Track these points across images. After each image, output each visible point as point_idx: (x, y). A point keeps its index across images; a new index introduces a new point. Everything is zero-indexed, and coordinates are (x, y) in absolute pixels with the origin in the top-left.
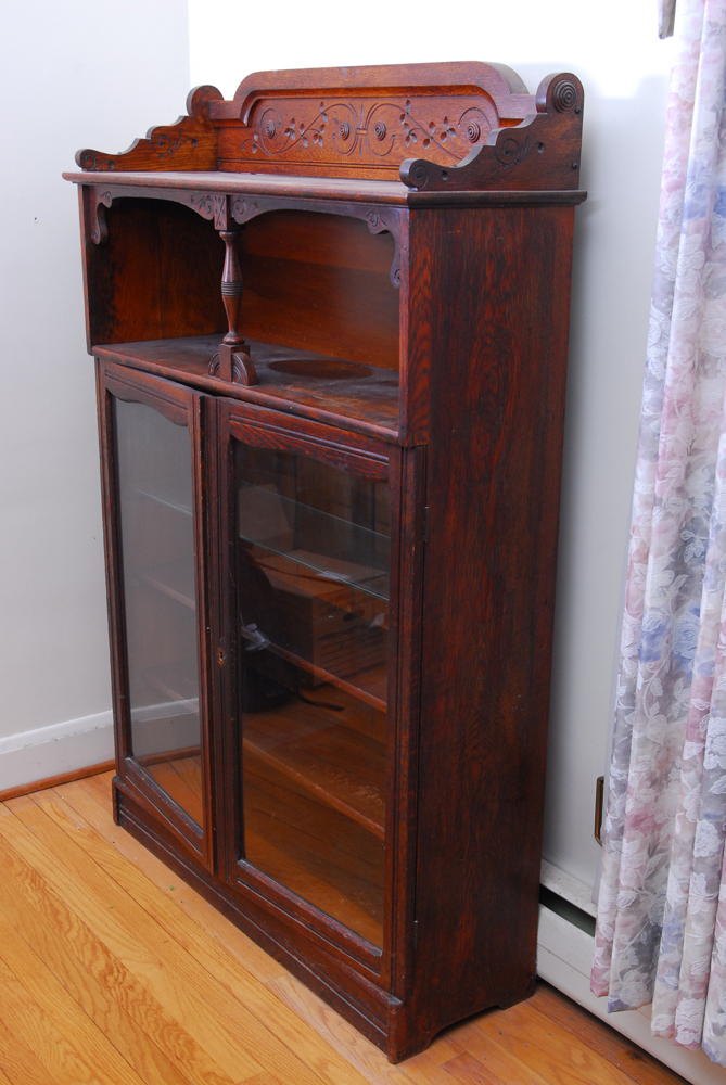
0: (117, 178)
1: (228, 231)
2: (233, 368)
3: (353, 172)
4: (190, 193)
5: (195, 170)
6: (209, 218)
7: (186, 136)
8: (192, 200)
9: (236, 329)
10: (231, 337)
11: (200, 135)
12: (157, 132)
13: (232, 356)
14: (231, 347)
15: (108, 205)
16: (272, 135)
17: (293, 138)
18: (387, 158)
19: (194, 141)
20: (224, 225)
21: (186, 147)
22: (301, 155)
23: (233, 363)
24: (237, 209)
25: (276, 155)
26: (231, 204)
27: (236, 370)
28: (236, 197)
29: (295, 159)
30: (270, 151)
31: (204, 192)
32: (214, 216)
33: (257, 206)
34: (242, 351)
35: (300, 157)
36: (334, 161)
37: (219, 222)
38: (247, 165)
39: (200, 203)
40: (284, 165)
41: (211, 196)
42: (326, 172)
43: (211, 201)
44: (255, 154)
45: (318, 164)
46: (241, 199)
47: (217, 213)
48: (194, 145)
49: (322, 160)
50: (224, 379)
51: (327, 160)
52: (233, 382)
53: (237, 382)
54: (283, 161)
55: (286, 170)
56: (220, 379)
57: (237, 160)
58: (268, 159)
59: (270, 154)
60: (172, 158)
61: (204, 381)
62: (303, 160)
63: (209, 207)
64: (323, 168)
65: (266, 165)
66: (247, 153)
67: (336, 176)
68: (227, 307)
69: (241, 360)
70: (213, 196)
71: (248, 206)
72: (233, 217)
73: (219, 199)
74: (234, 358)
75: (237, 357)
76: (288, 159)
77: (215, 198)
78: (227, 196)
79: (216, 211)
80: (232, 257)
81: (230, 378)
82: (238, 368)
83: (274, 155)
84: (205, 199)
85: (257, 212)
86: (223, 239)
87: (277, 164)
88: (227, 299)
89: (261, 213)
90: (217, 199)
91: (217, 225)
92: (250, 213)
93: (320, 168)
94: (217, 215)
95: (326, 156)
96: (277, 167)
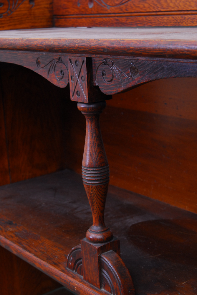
1: (90, 103)
2: (100, 271)
4: (36, 54)
5: (33, 27)
6: (61, 85)
8: (38, 63)
9: (102, 222)
13: (100, 258)
14: (97, 246)
20: (85, 95)
21: (24, 7)
22: (146, 5)
23: (101, 265)
24: (103, 75)
25: (116, 7)
26: (94, 68)
27: (105, 274)
28: (100, 60)
29: (138, 10)
30: (108, 4)
31: (54, 54)
32: (69, 84)
33: (137, 72)
34: (111, 251)
35: (145, 7)
36: (190, 8)
37: (77, 92)
38: (83, 19)
39: (49, 66)
40: (125, 16)
41: (63, 59)
42: (179, 21)
43: (64, 64)
44: (92, 8)
45: (168, 13)
46: (108, 61)
47: (73, 80)
48: (32, 4)
49: (173, 8)
50: (89, 282)
51: (180, 7)
52: (103, 290)
53: (108, 291)
54: (124, 13)
55: (128, 22)
56: (82, 277)
57: (73, 16)
58: (106, 12)
59: (109, 7)
60: (11, 17)
61: (62, 278)
62: (148, 10)
63: (62, 71)
64: (175, 16)
65: (104, 19)
66: (84, 8)
67: (194, 25)
68: (91, 197)
69: (112, 264)
70: (66, 58)
71: (119, 71)
72: (98, 86)
73: (76, 62)
74: (102, 259)
75: (106, 260)
76: (130, 11)
77: (70, 60)
78: (87, 58)
79: (71, 77)
80: (94, 135)
81: (98, 284)
82: (107, 272)
83: (113, 8)
84: (56, 61)
85: (137, 79)
86: (83, 113)
87: (117, 16)
88: (91, 188)
89: (144, 80)
90: (73, 62)
91: (73, 95)
92: (124, 80)
93: (170, 17)
94: (73, 82)
95: (179, 3)
96: (117, 20)
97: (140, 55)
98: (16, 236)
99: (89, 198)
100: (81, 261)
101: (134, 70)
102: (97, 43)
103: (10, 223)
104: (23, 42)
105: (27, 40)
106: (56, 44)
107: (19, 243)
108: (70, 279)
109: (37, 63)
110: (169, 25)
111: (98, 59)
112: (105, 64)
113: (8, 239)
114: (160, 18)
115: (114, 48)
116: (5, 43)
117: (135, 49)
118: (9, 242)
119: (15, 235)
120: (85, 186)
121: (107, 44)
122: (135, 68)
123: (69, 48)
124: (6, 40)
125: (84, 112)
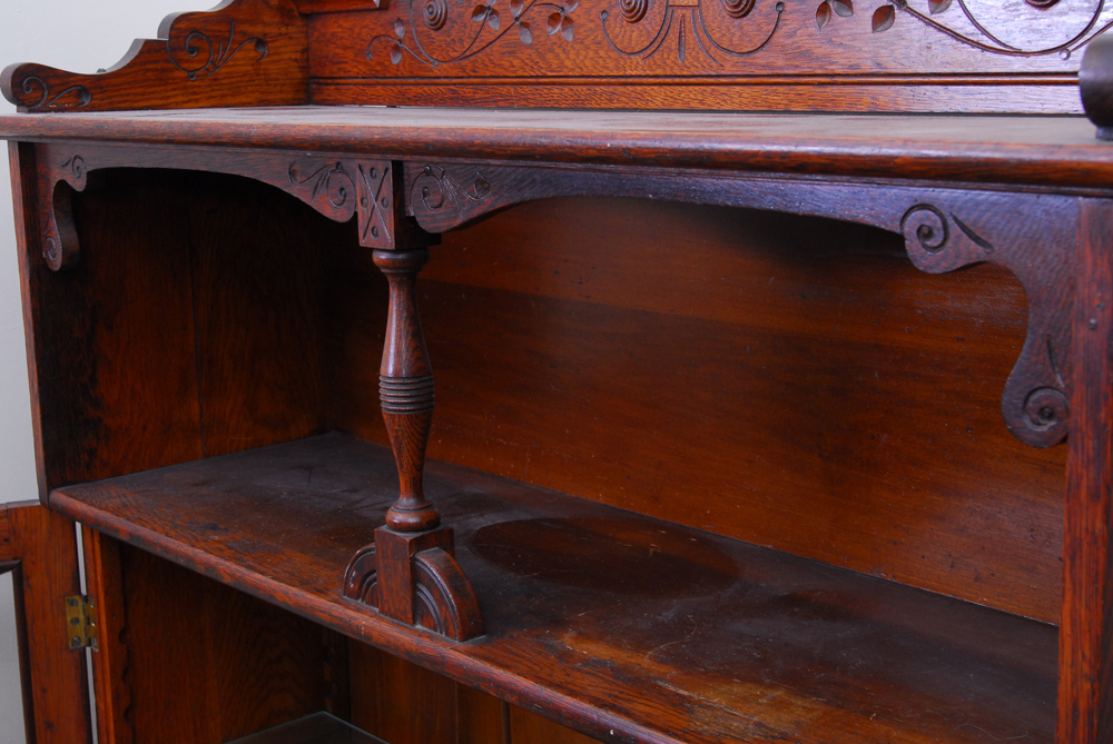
0: (100, 125)
2: (415, 589)
3: (659, 95)
6: (340, 215)
7: (244, 33)
8: (292, 173)
9: (418, 490)
10: (407, 510)
11: (274, 30)
12: (182, 25)
13: (414, 560)
14: (409, 537)
15: (79, 185)
16: (439, 24)
17: (495, 26)
18: (762, 58)
19: (260, 42)
20: (388, 235)
21: (244, 56)
22: (516, 62)
23: (416, 576)
24: (425, 194)
25: (451, 64)
26: (406, 183)
27: (426, 594)
28: (418, 168)
29: (500, 71)
30: (435, 57)
31: (330, 154)
32: (356, 214)
33: (487, 189)
34: (437, 548)
35: (513, 66)
36: (605, 72)
37: (373, 229)
38: (379, 87)
39: (315, 179)
40: (472, 84)
41: (345, 164)
42: (583, 98)
43: (347, 174)
44: (398, 65)
45: (561, 81)
46: (434, 169)
47: (366, 206)
48: (261, 50)
49: (572, 70)
50: (391, 616)
51: (584, 69)
52: (419, 627)
53: (430, 628)
54: (470, 77)
55: (477, 96)
56: (377, 610)
57: (355, 81)
58: (431, 74)
59: (436, 63)
60: (216, 80)
61: (335, 614)
62: (520, 73)
63: (342, 189)
64: (574, 88)
65: (426, 88)
66: (380, 64)
67: (613, 106)
68: (396, 438)
69: (437, 570)
70: (352, 163)
71: (455, 187)
72: (414, 217)
73: (372, 170)
74: (419, 564)
75: (426, 562)
76: (481, 73)
77: (360, 167)
78: (393, 162)
79: (362, 200)
80: (405, 315)
81: (410, 616)
82: (428, 589)
83: (445, 65)
84: (330, 170)
85: (488, 202)
86: (383, 270)
87: (455, 84)
88: (397, 419)
89: (500, 204)
90: (367, 170)
91: (365, 235)
92: (464, 205)
93: (566, 89)
94: (365, 209)
95: (583, 61)
96: (454, 92)
97: (492, 155)
98: (230, 548)
99: (392, 441)
100: (375, 575)
101: (483, 184)
102: (415, 134)
103: (214, 528)
104: (266, 131)
105: (275, 126)
106: (335, 134)
107: (238, 561)
108: (352, 613)
109: (290, 173)
110: (564, 106)
111: (415, 165)
112: (428, 175)
113: (212, 553)
114: (544, 90)
115: (445, 143)
116: (226, 131)
117: (483, 145)
118: (213, 559)
119: (228, 546)
120: (385, 417)
121: (433, 136)
122: (485, 182)
123: (361, 142)
124: (228, 125)
125: (386, 267)
